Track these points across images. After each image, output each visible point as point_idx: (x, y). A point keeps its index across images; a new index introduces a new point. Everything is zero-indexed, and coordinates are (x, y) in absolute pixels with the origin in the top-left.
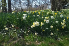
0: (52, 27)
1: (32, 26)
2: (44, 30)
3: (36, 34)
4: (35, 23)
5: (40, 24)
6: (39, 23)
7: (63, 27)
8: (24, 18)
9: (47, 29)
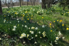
0: (36, 36)
1: (21, 37)
2: (30, 39)
3: (24, 42)
4: (23, 35)
5: (27, 35)
6: (25, 35)
7: (44, 36)
8: (14, 30)
9: (32, 38)
